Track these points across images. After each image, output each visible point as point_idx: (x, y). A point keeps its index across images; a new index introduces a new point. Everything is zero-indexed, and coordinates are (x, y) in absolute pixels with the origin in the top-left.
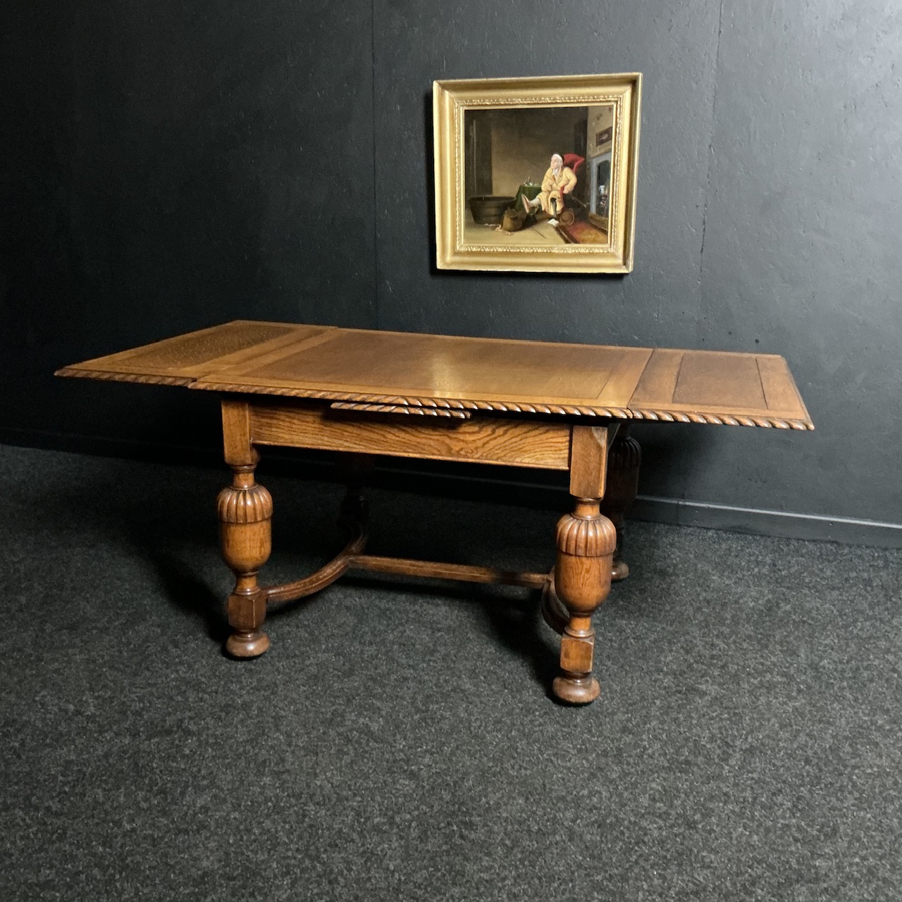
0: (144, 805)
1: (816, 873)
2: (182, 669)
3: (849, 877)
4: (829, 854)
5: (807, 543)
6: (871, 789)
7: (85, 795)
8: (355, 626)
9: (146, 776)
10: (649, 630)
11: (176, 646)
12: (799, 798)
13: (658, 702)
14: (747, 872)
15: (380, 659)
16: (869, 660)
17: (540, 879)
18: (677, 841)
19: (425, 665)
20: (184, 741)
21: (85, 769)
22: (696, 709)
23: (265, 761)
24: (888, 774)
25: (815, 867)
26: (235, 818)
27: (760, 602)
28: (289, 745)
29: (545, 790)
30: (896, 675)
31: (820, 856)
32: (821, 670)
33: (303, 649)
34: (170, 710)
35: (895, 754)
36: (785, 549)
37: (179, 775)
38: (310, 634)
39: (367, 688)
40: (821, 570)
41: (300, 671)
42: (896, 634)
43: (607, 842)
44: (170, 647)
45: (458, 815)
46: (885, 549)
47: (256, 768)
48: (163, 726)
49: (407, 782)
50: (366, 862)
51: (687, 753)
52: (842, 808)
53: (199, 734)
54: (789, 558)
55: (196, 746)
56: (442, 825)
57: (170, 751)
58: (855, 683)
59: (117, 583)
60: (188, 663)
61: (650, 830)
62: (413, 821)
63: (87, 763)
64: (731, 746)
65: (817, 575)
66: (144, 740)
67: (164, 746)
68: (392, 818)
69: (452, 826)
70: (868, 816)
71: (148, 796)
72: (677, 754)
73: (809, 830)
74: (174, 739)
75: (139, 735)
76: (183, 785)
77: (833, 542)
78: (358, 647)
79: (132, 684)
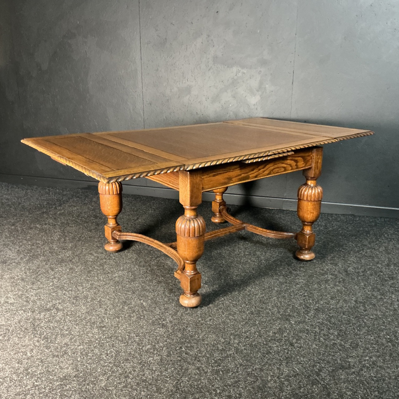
0: (37, 344)
1: (349, 365)
2: (55, 280)
3: (364, 366)
4: (354, 356)
5: (340, 216)
6: (373, 326)
7: (9, 341)
8: (136, 259)
9: (38, 330)
10: (271, 256)
11: (53, 270)
12: (341, 331)
15: (148, 273)
17: (222, 371)
18: (285, 352)
19: (169, 276)
20: (56, 314)
21: (9, 328)
22: (293, 291)
23: (94, 322)
24: (380, 318)
25: (349, 362)
27: (320, 242)
28: (106, 314)
29: (225, 330)
30: (382, 274)
31: (350, 357)
32: (349, 272)
33: (112, 270)
34: (50, 300)
35: (383, 309)
36: (331, 219)
37: (54, 329)
38: (115, 263)
39: (142, 287)
40: (347, 228)
41: (111, 279)
42: (381, 255)
43: (254, 353)
44: (50, 271)
45: (185, 344)
46: (375, 218)
47: (90, 325)
48: (46, 307)
49: (161, 329)
50: (142, 367)
51: (289, 312)
52: (360, 334)
53: (63, 310)
54: (332, 223)
55: (62, 316)
56: (178, 348)
57: (50, 318)
58: (364, 278)
59: (25, 242)
60: (58, 278)
61: (273, 347)
62: (164, 347)
63: (10, 325)
64: (309, 308)
65: (345, 230)
66: (37, 314)
67: (47, 316)
68: (155, 346)
69: (182, 348)
70: (372, 338)
71: (39, 340)
72: (285, 312)
73: (345, 345)
74: (52, 313)
75: (35, 311)
76: (56, 334)
77: (352, 215)
78: (138, 268)
79: (31, 288)
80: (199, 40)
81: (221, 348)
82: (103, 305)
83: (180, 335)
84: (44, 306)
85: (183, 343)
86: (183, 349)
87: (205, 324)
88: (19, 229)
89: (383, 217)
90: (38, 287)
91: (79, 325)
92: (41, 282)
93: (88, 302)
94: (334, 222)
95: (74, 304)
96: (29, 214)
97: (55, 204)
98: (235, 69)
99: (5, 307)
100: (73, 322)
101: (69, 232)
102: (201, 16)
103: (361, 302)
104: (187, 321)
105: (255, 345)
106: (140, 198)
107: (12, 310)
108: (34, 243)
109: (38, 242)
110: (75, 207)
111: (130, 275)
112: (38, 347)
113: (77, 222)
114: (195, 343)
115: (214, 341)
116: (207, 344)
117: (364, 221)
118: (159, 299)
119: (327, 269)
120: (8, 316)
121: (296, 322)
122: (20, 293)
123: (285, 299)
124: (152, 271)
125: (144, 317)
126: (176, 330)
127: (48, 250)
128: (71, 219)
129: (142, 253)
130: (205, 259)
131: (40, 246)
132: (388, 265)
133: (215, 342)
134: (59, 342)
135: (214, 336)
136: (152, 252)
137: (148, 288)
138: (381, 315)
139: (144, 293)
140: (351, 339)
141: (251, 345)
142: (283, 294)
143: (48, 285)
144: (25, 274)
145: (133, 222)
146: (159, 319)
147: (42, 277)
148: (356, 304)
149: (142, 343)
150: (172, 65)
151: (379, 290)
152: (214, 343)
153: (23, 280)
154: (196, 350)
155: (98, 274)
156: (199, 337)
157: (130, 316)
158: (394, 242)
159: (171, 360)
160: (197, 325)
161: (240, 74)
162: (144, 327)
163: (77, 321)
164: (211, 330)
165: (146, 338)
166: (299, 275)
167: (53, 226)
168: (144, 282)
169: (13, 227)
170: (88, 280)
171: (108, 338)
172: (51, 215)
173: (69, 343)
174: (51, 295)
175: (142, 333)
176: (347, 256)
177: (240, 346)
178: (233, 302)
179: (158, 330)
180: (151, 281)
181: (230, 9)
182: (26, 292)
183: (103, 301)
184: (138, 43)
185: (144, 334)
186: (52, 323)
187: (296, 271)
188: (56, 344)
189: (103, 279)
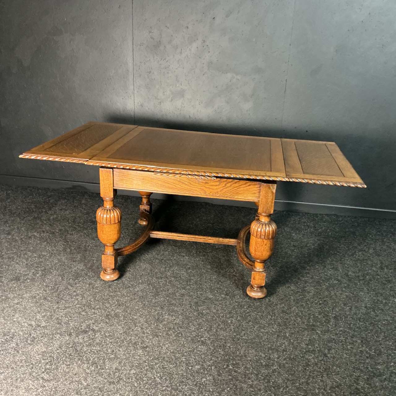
0: (88, 371)
2: (79, 298)
4: (381, 362)
5: (324, 216)
6: (387, 331)
7: (58, 369)
8: (151, 270)
9: (84, 356)
11: (72, 286)
13: (292, 297)
14: (353, 374)
15: (168, 285)
16: (366, 270)
17: (274, 387)
18: (322, 363)
19: (189, 287)
20: (95, 336)
21: (53, 355)
22: (308, 299)
23: (135, 343)
25: (379, 369)
27: (316, 245)
28: (144, 333)
29: (261, 344)
30: (379, 277)
31: (378, 364)
32: (350, 276)
33: (131, 283)
34: (82, 320)
36: (317, 219)
37: (99, 353)
39: (168, 300)
40: (334, 229)
41: (134, 294)
42: (373, 258)
44: (69, 287)
46: (355, 218)
47: (133, 346)
48: (81, 329)
49: (202, 347)
50: (199, 389)
51: (312, 321)
52: (379, 341)
53: (100, 331)
54: (320, 223)
55: (101, 338)
56: (225, 366)
57: (90, 342)
58: (365, 282)
59: (29, 254)
60: (81, 295)
61: (310, 359)
62: (212, 366)
63: (52, 352)
64: (328, 316)
65: (333, 231)
66: (75, 337)
67: (86, 339)
68: (203, 365)
69: (229, 366)
70: (390, 343)
71: (88, 366)
72: (309, 322)
73: (371, 352)
74: (89, 335)
75: (72, 334)
76: (102, 359)
77: (334, 215)
78: (156, 280)
79: (58, 308)
80: (194, 45)
81: (264, 363)
82: (137, 323)
83: (222, 353)
84: (78, 328)
85: (227, 361)
86: (231, 367)
87: (242, 339)
88: (17, 238)
89: (363, 217)
90: (64, 307)
91: (121, 347)
92: (65, 300)
93: (121, 321)
95: (108, 324)
96: (20, 220)
97: (44, 208)
98: (229, 75)
99: (39, 331)
100: (114, 343)
102: (197, 21)
103: (370, 308)
104: (223, 336)
105: (293, 358)
106: (130, 199)
107: (47, 334)
108: (40, 255)
110: (66, 210)
112: (91, 374)
114: (239, 360)
115: (256, 356)
116: (251, 360)
117: (347, 221)
118: (189, 314)
119: (331, 275)
120: (46, 342)
121: (322, 332)
122: (49, 314)
123: (304, 308)
124: (171, 284)
125: (182, 334)
126: (217, 347)
127: (58, 263)
128: (67, 224)
129: (154, 262)
130: (216, 268)
131: (47, 258)
132: (382, 268)
133: (257, 357)
134: (109, 367)
135: (253, 351)
136: (163, 261)
137: (174, 302)
138: (391, 320)
139: (173, 308)
140: (373, 346)
141: (290, 359)
142: (300, 303)
143: (74, 304)
144: (45, 292)
145: (132, 227)
146: (196, 336)
147: (64, 295)
148: (367, 310)
149: (190, 363)
150: (166, 69)
151: (382, 295)
152: (256, 358)
153: (45, 299)
154: (243, 368)
155: (119, 288)
156: (240, 353)
157: (167, 334)
158: (379, 243)
159: (224, 380)
160: (234, 341)
161: (234, 80)
162: (186, 345)
163: (118, 343)
164: (249, 346)
166: (307, 282)
167: (51, 233)
168: (168, 296)
169: (10, 237)
170: (111, 296)
171: (155, 359)
172: (45, 221)
173: (120, 368)
174: (81, 314)
175: (186, 352)
176: (343, 260)
177: (281, 360)
178: (259, 314)
179: (200, 348)
180: (174, 294)
181: (227, 16)
182: (54, 312)
183: (136, 319)
184: (130, 44)
185: (188, 353)
186: (94, 346)
187: (303, 277)
188: (107, 369)
189: (127, 294)
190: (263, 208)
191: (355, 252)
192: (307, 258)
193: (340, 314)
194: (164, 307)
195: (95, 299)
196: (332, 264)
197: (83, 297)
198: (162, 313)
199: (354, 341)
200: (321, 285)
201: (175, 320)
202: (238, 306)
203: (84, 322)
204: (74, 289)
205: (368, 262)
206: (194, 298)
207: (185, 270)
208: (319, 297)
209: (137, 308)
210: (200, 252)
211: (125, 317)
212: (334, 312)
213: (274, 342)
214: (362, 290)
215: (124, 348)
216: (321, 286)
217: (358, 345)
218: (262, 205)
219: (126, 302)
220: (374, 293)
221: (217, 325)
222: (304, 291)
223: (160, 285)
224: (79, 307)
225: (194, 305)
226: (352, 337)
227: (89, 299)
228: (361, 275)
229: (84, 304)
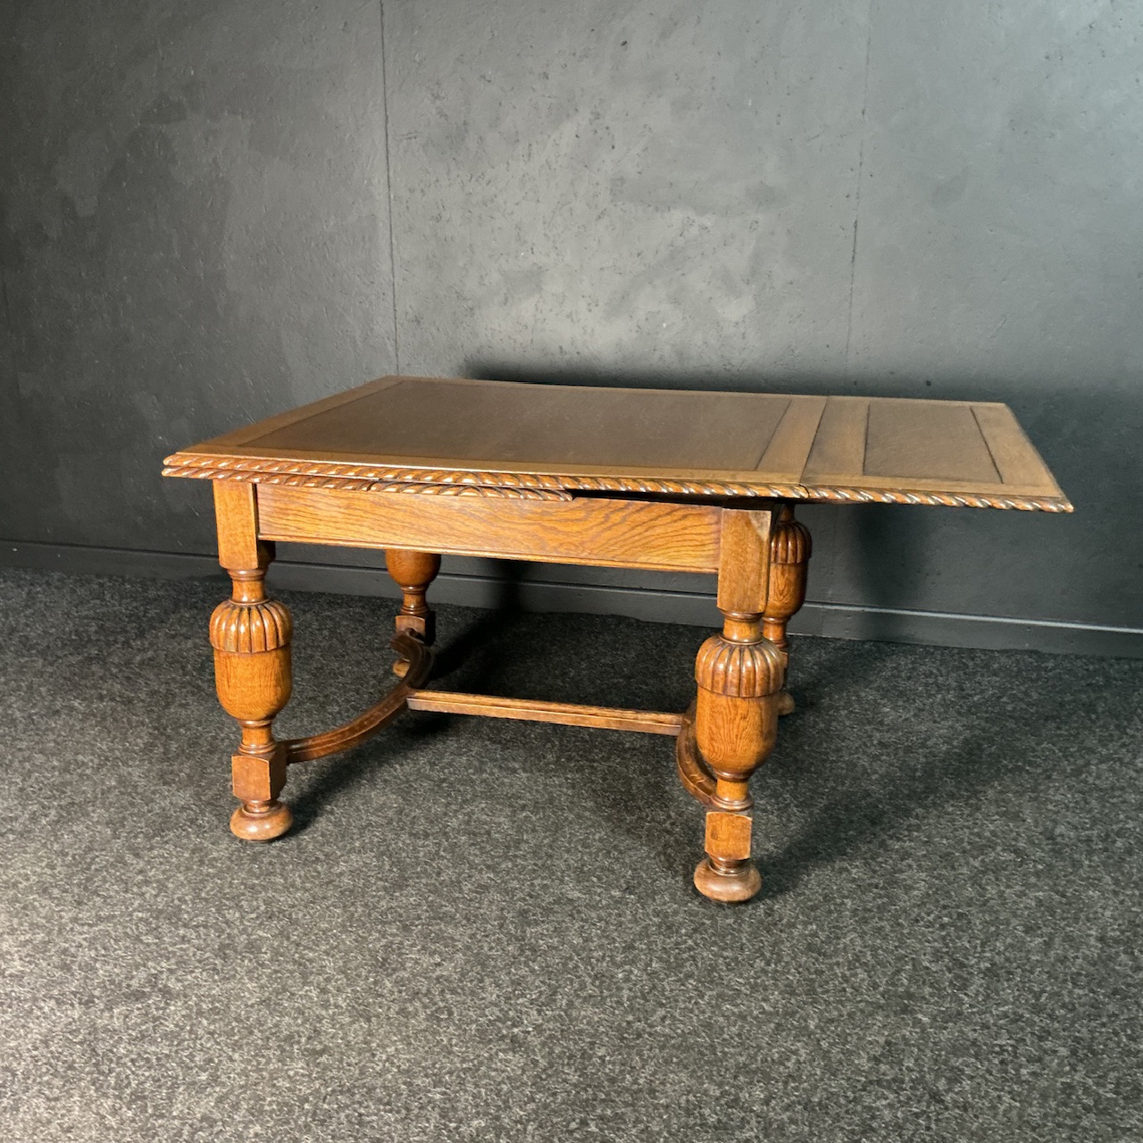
0: (112, 1121)
2: (150, 891)
4: (1136, 1127)
5: (997, 655)
7: (17, 1110)
8: (400, 811)
9: (111, 1071)
10: (814, 791)
11: (137, 855)
12: (1077, 1040)
13: (849, 902)
15: (443, 857)
16: (1119, 822)
18: (920, 1124)
19: (510, 865)
20: (164, 1009)
21: (15, 1064)
22: (904, 910)
23: (290, 1037)
26: (256, 1135)
27: (955, 743)
28: (326, 1006)
29: (715, 1054)
32: (1059, 839)
33: (327, 849)
34: (138, 959)
36: (971, 664)
37: (163, 1066)
39: (431, 904)
40: (1026, 694)
41: (327, 883)
43: (820, 1133)
44: (129, 858)
45: (594, 1107)
46: (1102, 659)
47: (279, 1046)
48: (129, 986)
49: (510, 1056)
51: (905, 982)
53: (185, 996)
54: (978, 678)
55: (183, 1016)
56: (573, 1125)
57: (144, 1027)
58: (1109, 857)
59: (39, 758)
60: (158, 881)
61: (878, 1110)
62: (528, 1121)
63: (15, 1055)
64: (965, 966)
65: (1021, 700)
66: (102, 1011)
67: (133, 1020)
68: (497, 1118)
69: (588, 1125)
71: (117, 1105)
72: (893, 984)
73: (1101, 1091)
74: (149, 1006)
75: (93, 1002)
76: (170, 1083)
77: (1031, 652)
78: (408, 842)
79: (75, 920)
80: (569, 129)
81: (713, 1119)
82: (312, 973)
83: (574, 1078)
84: (120, 984)
85: (587, 1105)
86: (593, 1128)
87: (650, 1034)
88: (18, 714)
90: (96, 916)
91: (241, 1047)
92: (104, 898)
93: (263, 965)
94: (982, 675)
95: (218, 974)
96: (44, 666)
97: (123, 631)
98: (677, 216)
100: (220, 1035)
101: (177, 725)
102: (574, 54)
103: (1117, 941)
104: (588, 1023)
105: (820, 1103)
106: (387, 606)
107: (18, 998)
108: (70, 763)
109: (80, 758)
110: (187, 638)
111: (387, 867)
112: (117, 1131)
113: (198, 687)
114: (626, 1104)
115: (689, 1092)
116: (667, 1107)
117: (1070, 671)
118: (491, 949)
119: (994, 833)
120: (7, 1022)
121: (934, 1019)
122: (41, 936)
123: (885, 938)
124: (453, 852)
125: (450, 1013)
126: (559, 1057)
127: (115, 788)
128: (178, 678)
129: (415, 789)
130: (612, 807)
131: (88, 772)
133: (691, 1097)
134: (182, 1110)
135: (683, 1076)
136: (444, 785)
137: (449, 909)
139: (440, 930)
140: (1113, 1069)
141: (807, 1106)
142: (875, 922)
143: (127, 908)
144: (49, 872)
145: (373, 687)
146: (499, 1019)
147: (104, 880)
148: (1106, 949)
149: (454, 1109)
150: (485, 205)
152: (688, 1101)
153: (43, 890)
154: (634, 1131)
155: (283, 865)
156: (635, 1082)
157: (402, 1011)
160: (622, 1039)
161: (694, 231)
162: (455, 1049)
163: (234, 1035)
164: (671, 1056)
165: (466, 1091)
166: (910, 855)
167: (123, 703)
168: (435, 891)
170: (253, 887)
171: (341, 1092)
172: (117, 666)
173: (217, 1115)
174: (141, 941)
175: (451, 1073)
176: (1042, 787)
177: (774, 1109)
178: (725, 954)
179: (500, 1061)
180: (457, 884)
181: (663, 35)
182: (60, 931)
183: (311, 961)
184: (379, 136)
185: (459, 1076)
186: (153, 1042)
187: (899, 839)
188: (174, 1118)
189: (303, 882)
190: (732, 594)
191: (1088, 764)
192: (920, 782)
193: (1007, 959)
194: (412, 924)
195: (198, 897)
196: (1003, 800)
197: (162, 887)
198: (401, 943)
199: (1045, 1052)
200: (956, 864)
201: (438, 965)
202: (659, 926)
203: (144, 966)
204: (142, 864)
205: (1126, 796)
206: (519, 900)
207: (508, 811)
208: (942, 902)
209: (324, 925)
210: (569, 759)
211: (276, 953)
212: (988, 955)
213: (759, 1048)
214: (1093, 883)
215: (248, 1052)
216: (953, 868)
217: (1058, 1065)
218: (726, 584)
219: (293, 906)
220: (1137, 893)
221: (576, 985)
222: (892, 882)
223: (417, 858)
224: (141, 919)
225: (512, 922)
226: (1041, 1038)
227: (179, 894)
228: (1099, 836)
229: (161, 912)
